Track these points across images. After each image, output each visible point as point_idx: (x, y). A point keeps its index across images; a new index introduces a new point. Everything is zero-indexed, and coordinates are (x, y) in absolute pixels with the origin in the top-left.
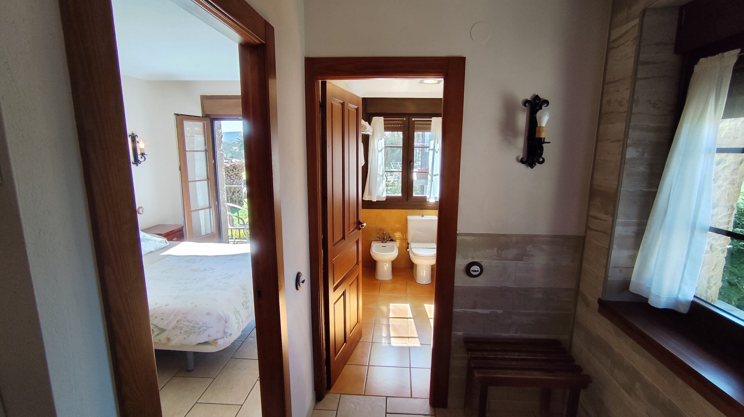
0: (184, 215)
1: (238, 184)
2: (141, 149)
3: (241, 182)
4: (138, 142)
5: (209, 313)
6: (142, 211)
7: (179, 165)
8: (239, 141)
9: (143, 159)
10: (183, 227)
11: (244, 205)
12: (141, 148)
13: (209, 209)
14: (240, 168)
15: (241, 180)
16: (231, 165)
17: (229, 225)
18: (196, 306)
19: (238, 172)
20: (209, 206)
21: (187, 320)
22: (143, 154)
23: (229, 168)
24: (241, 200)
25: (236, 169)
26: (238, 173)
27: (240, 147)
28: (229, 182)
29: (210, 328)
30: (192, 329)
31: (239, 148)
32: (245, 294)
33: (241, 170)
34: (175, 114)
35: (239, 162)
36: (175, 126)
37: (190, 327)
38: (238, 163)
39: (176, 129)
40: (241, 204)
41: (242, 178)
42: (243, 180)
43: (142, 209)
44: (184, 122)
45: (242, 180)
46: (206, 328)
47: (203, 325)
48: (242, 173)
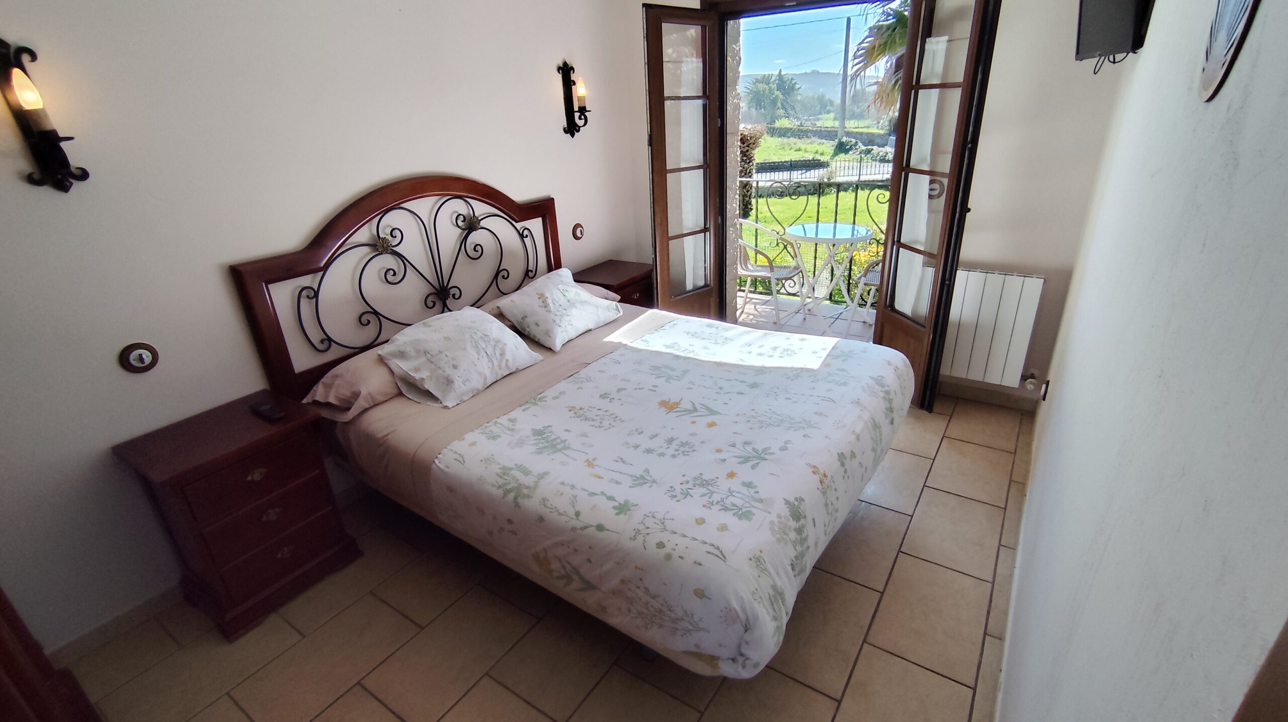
0: (654, 246)
1: (746, 171)
2: (579, 99)
3: (752, 167)
4: (574, 84)
5: (703, 591)
6: (580, 232)
7: (649, 134)
8: (749, 91)
9: (583, 122)
10: (652, 270)
11: (752, 211)
12: (579, 96)
13: (703, 234)
14: (752, 141)
15: (751, 164)
17: (739, 266)
18: (668, 557)
19: (748, 148)
20: (705, 225)
21: (645, 588)
22: (582, 110)
24: (749, 202)
26: (748, 151)
27: (750, 103)
29: (701, 629)
30: (655, 615)
31: (748, 104)
32: (799, 531)
33: (754, 144)
34: (644, 5)
35: (750, 130)
36: (644, 38)
37: (651, 609)
38: (749, 132)
39: (646, 43)
40: (748, 208)
41: (754, 160)
42: (755, 164)
43: (582, 229)
44: (665, 26)
45: (753, 164)
46: (691, 627)
47: (684, 618)
48: (754, 150)
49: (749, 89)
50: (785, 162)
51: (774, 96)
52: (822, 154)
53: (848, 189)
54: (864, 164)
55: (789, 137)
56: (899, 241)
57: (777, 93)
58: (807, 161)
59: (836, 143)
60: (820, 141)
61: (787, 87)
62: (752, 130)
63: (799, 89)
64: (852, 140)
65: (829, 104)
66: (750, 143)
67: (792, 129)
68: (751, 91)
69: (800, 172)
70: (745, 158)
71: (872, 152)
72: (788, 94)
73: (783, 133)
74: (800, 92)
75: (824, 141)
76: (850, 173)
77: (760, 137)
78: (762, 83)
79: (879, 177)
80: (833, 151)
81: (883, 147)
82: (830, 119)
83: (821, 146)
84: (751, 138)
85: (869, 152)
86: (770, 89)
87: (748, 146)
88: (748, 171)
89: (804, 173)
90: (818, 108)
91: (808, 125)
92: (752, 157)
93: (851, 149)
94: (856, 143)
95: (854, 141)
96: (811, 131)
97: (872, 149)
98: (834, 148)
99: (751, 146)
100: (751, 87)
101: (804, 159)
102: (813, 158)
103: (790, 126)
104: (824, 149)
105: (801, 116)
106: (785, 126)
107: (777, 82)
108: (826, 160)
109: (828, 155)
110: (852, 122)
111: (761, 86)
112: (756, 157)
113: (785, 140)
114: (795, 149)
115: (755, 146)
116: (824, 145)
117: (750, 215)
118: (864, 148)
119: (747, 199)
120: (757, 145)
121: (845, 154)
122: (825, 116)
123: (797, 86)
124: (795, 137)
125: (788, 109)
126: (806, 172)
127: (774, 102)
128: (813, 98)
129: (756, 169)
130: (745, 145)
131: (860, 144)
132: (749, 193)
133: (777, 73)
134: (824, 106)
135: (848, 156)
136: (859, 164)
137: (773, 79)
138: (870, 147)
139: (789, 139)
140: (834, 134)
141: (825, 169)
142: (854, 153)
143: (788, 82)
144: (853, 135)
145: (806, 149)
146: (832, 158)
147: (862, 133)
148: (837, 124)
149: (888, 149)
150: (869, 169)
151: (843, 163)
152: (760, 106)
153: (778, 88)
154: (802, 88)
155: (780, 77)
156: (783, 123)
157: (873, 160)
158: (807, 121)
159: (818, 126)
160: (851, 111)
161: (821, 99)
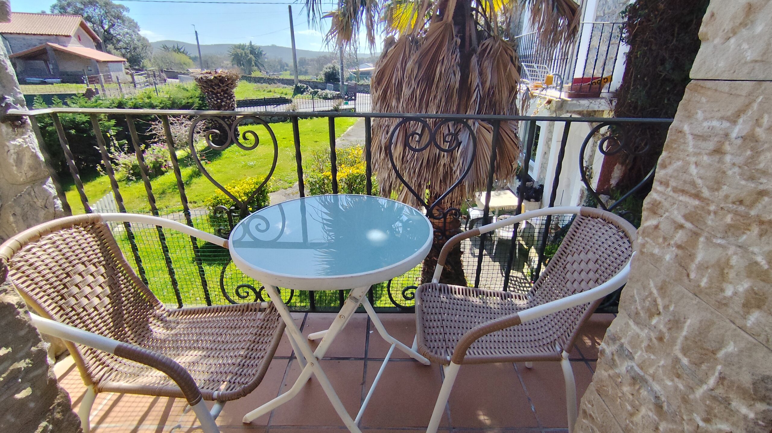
1: (229, 105)
3: (233, 102)
14: (230, 82)
15: (232, 100)
16: (215, 77)
23: (214, 81)
25: (223, 84)
26: (227, 89)
27: (233, 62)
28: (215, 102)
31: (231, 62)
33: (232, 84)
38: (226, 74)
41: (234, 97)
42: (235, 100)
48: (232, 89)
49: (231, 52)
50: (261, 99)
51: (249, 58)
52: (286, 94)
54: (315, 101)
55: (262, 83)
57: (251, 56)
58: (276, 98)
59: (294, 87)
60: (283, 86)
61: (257, 53)
62: (228, 73)
63: (264, 55)
65: (285, 66)
66: (228, 83)
67: (263, 78)
68: (232, 54)
69: (272, 106)
70: (226, 95)
71: (318, 93)
72: (258, 57)
73: (257, 80)
74: (266, 56)
75: (286, 86)
76: (308, 107)
77: (236, 80)
78: (240, 49)
79: (326, 109)
80: (293, 92)
81: (325, 90)
82: (288, 74)
83: (285, 89)
84: (228, 79)
85: (316, 93)
86: (245, 53)
87: (227, 86)
88: (230, 105)
89: (275, 107)
90: (279, 67)
91: (275, 77)
92: (232, 95)
93: (304, 91)
94: (307, 87)
95: (305, 86)
96: (277, 80)
97: (318, 91)
98: (293, 90)
99: (230, 86)
101: (274, 97)
102: (281, 97)
103: (262, 76)
104: (288, 91)
105: (269, 71)
106: (259, 76)
107: (249, 48)
108: (289, 98)
109: (290, 95)
110: (301, 76)
111: (239, 51)
112: (235, 95)
113: (259, 85)
114: (267, 90)
115: (233, 86)
118: (313, 90)
120: (235, 85)
122: (284, 72)
123: (264, 53)
124: (266, 83)
125: (259, 65)
126: (277, 106)
127: (250, 61)
128: (275, 61)
129: (238, 105)
131: (310, 88)
133: (248, 44)
134: (283, 67)
135: (302, 95)
136: (312, 100)
137: (246, 47)
138: (316, 90)
140: (292, 81)
141: (290, 104)
142: (307, 94)
143: (257, 50)
144: (304, 82)
145: (274, 91)
146: (293, 97)
147: (309, 82)
148: (293, 77)
149: (327, 91)
150: (319, 104)
151: (301, 100)
152: (240, 64)
153: (251, 53)
154: (267, 54)
155: (251, 46)
156: (256, 74)
157: (320, 98)
158: (273, 74)
159: (281, 77)
160: (301, 71)
161: (280, 62)
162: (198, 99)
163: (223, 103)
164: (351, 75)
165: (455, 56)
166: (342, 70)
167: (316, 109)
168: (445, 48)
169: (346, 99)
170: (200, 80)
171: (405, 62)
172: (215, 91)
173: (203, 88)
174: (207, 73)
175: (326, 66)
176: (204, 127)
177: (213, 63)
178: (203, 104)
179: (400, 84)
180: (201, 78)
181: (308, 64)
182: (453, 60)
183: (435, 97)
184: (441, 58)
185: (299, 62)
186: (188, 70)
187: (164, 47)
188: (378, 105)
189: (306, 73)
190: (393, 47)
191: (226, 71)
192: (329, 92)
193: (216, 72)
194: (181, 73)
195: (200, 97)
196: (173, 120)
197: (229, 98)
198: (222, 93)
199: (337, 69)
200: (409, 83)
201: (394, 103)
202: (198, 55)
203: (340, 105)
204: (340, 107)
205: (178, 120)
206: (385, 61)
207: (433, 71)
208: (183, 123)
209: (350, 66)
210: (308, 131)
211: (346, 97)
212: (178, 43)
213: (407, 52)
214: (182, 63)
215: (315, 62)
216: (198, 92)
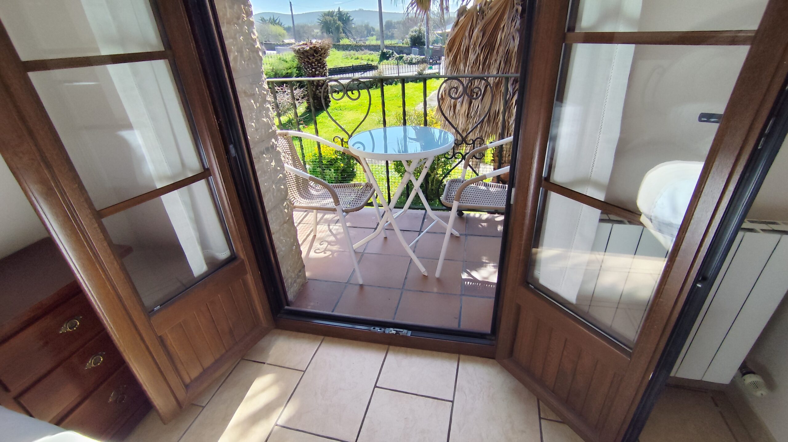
1: (322, 74)
3: (326, 71)
8: (320, 22)
14: (323, 51)
15: (325, 68)
16: (311, 48)
23: (309, 52)
25: (317, 54)
26: (321, 59)
28: (310, 72)
31: (321, 30)
33: (325, 54)
35: (320, 43)
41: (327, 65)
42: (327, 69)
45: (326, 69)
48: (325, 58)
49: (320, 20)
50: (349, 67)
51: (337, 25)
52: (372, 61)
53: (393, 83)
54: (400, 66)
55: (350, 50)
56: (548, 179)
57: (339, 22)
58: (363, 65)
59: (380, 53)
60: (370, 52)
61: (344, 19)
62: (322, 43)
63: (352, 20)
64: (390, 51)
65: (372, 30)
66: (321, 53)
67: (351, 45)
68: (322, 21)
69: (360, 73)
70: (319, 65)
71: (403, 58)
72: (346, 23)
73: (345, 48)
74: (353, 22)
75: (372, 52)
76: (392, 72)
77: (328, 49)
78: (329, 16)
79: (411, 74)
80: (379, 59)
81: (410, 55)
82: (374, 40)
83: (371, 55)
84: (322, 49)
85: (401, 58)
86: (334, 20)
87: (320, 55)
89: (362, 74)
90: (365, 33)
91: (361, 43)
92: (324, 64)
93: (390, 57)
94: (393, 52)
95: (391, 51)
96: (363, 46)
97: (403, 56)
98: (379, 56)
99: (322, 55)
100: (322, 19)
101: (362, 64)
102: (367, 63)
103: (350, 43)
104: (373, 57)
105: (356, 37)
106: (347, 44)
107: (338, 15)
108: (376, 64)
109: (376, 61)
110: (387, 41)
111: (328, 18)
112: (328, 63)
113: (347, 52)
114: (355, 58)
115: (326, 55)
116: (373, 55)
117: (329, 106)
118: (398, 56)
119: (326, 94)
120: (327, 54)
121: (387, 60)
122: (370, 38)
123: (351, 18)
124: (354, 51)
125: (347, 32)
126: (364, 73)
127: (338, 28)
128: (362, 26)
129: (329, 73)
130: (318, 55)
131: (395, 53)
132: (327, 89)
133: (336, 10)
134: (369, 31)
135: (388, 61)
136: (397, 66)
137: (335, 14)
138: (401, 55)
139: (350, 52)
140: (378, 47)
141: (376, 71)
142: (392, 59)
143: (345, 16)
144: (390, 48)
145: (361, 58)
146: (379, 63)
147: (395, 47)
148: (379, 43)
149: (412, 56)
150: (404, 69)
151: (387, 66)
152: (329, 31)
153: (339, 20)
154: (355, 19)
155: (340, 12)
156: (345, 41)
157: (405, 63)
158: (360, 40)
159: (367, 43)
160: (387, 35)
161: (367, 27)
162: (295, 69)
163: (317, 72)
164: (437, 37)
165: (514, 24)
166: (428, 33)
167: (400, 75)
168: (506, 16)
169: (430, 64)
170: (298, 52)
171: (472, 30)
172: (310, 61)
173: (300, 58)
174: (303, 44)
175: (412, 30)
176: (302, 95)
177: (304, 32)
178: (299, 73)
179: (467, 50)
180: (299, 50)
181: (394, 28)
182: (512, 27)
183: (496, 60)
184: (502, 26)
185: (385, 26)
186: (283, 41)
187: (261, 20)
188: (450, 68)
189: (392, 37)
190: (463, 17)
191: (320, 41)
192: (414, 57)
193: (311, 43)
194: (278, 45)
195: (298, 67)
196: (278, 90)
197: (322, 67)
198: (316, 63)
199: (422, 32)
200: (474, 48)
201: (462, 67)
202: (291, 25)
203: (424, 69)
204: (424, 72)
205: (282, 89)
206: (456, 30)
207: (495, 39)
208: (285, 92)
209: (436, 27)
210: (393, 97)
211: (431, 61)
212: (273, 14)
213: (474, 21)
214: (278, 35)
215: (401, 26)
216: (296, 63)
